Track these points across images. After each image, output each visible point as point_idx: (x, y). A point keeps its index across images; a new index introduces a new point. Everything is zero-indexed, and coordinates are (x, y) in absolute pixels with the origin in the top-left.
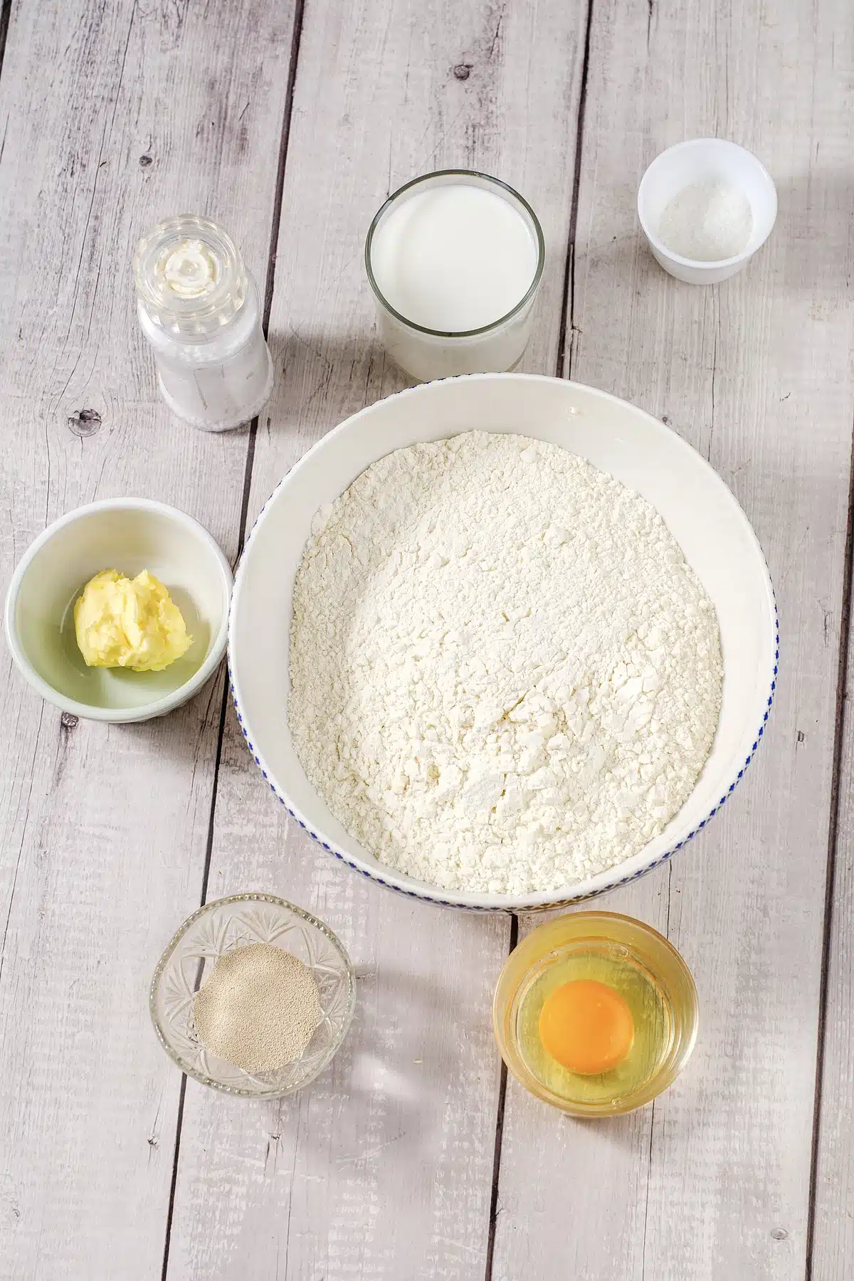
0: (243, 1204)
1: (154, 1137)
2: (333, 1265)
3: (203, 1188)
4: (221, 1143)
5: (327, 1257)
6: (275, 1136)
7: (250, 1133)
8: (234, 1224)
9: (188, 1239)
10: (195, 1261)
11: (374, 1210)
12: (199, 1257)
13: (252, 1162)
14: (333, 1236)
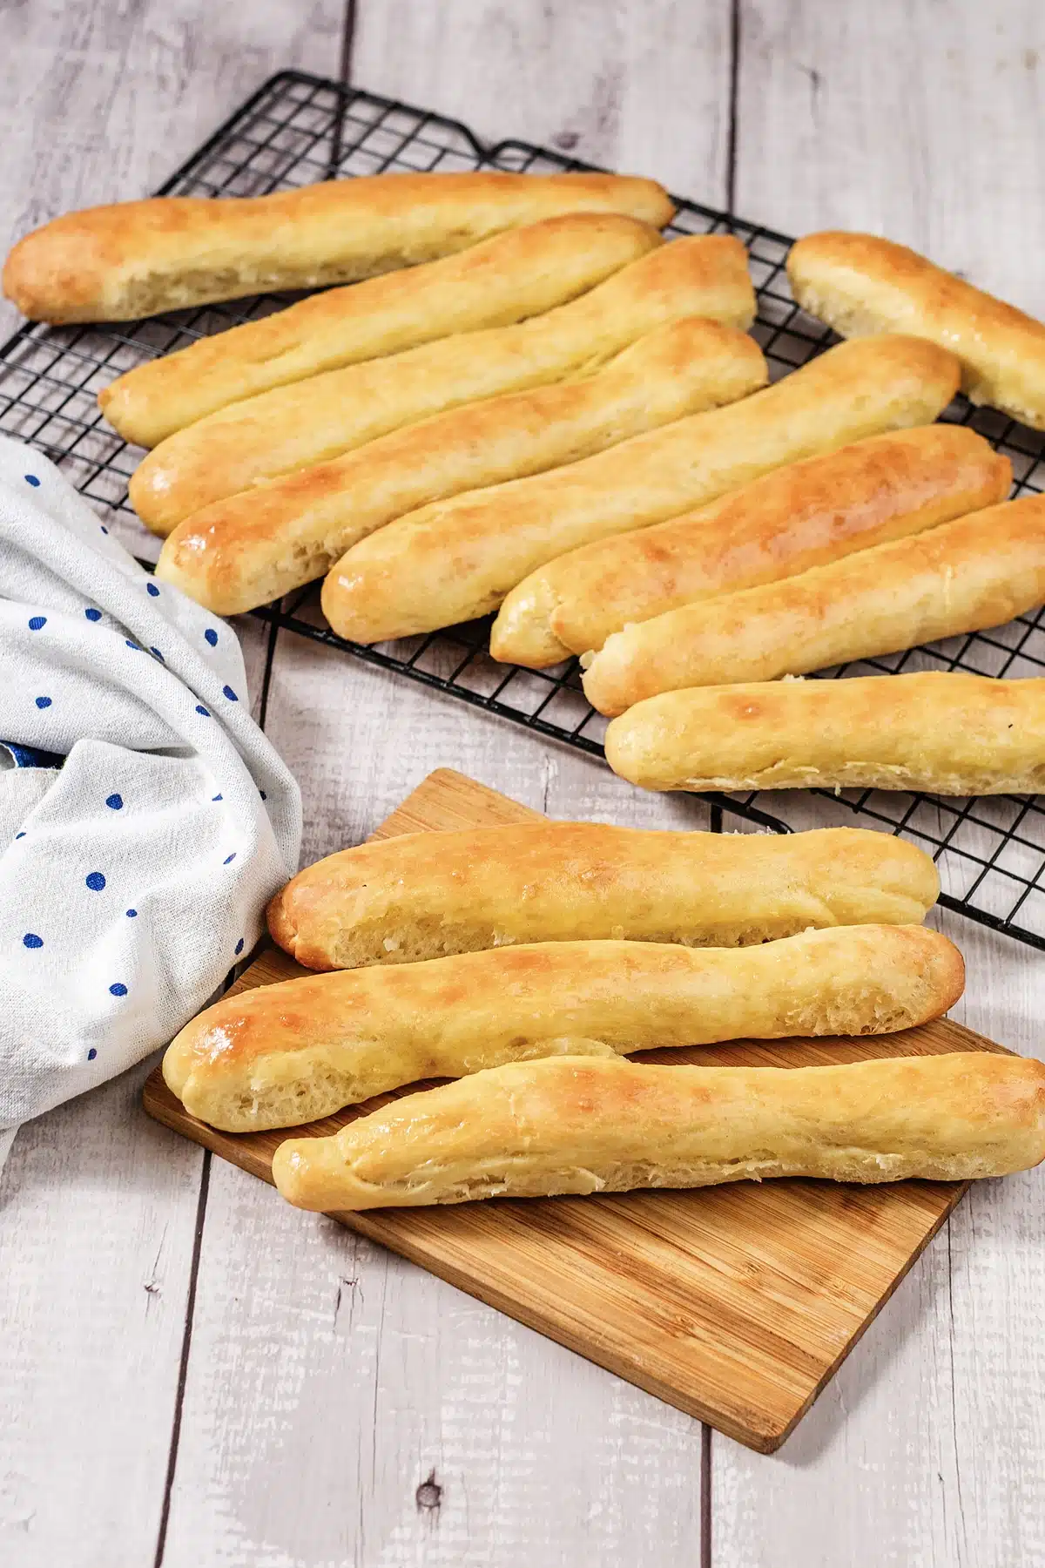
0: (302, 1371)
1: (154, 1283)
2: (448, 1452)
3: (234, 1350)
4: (263, 1289)
5: (441, 1442)
6: (351, 1281)
7: (310, 1276)
8: (287, 1396)
9: (213, 1416)
10: (223, 1445)
11: (514, 1380)
12: (231, 1441)
13: (313, 1314)
14: (447, 1413)
